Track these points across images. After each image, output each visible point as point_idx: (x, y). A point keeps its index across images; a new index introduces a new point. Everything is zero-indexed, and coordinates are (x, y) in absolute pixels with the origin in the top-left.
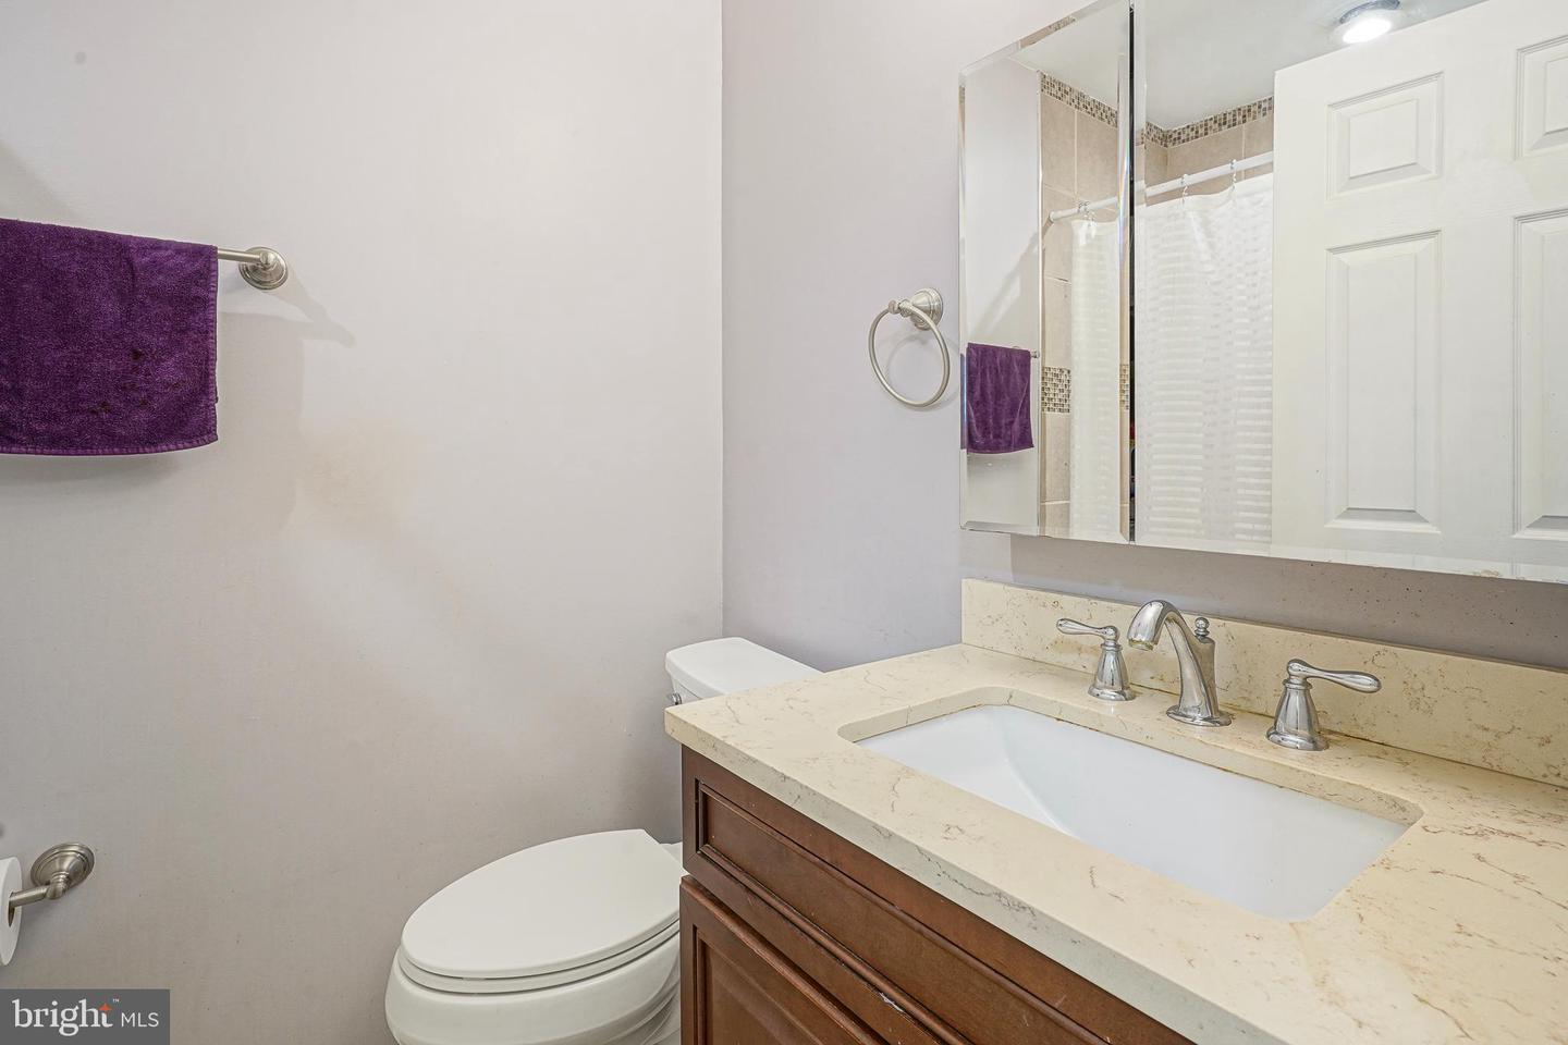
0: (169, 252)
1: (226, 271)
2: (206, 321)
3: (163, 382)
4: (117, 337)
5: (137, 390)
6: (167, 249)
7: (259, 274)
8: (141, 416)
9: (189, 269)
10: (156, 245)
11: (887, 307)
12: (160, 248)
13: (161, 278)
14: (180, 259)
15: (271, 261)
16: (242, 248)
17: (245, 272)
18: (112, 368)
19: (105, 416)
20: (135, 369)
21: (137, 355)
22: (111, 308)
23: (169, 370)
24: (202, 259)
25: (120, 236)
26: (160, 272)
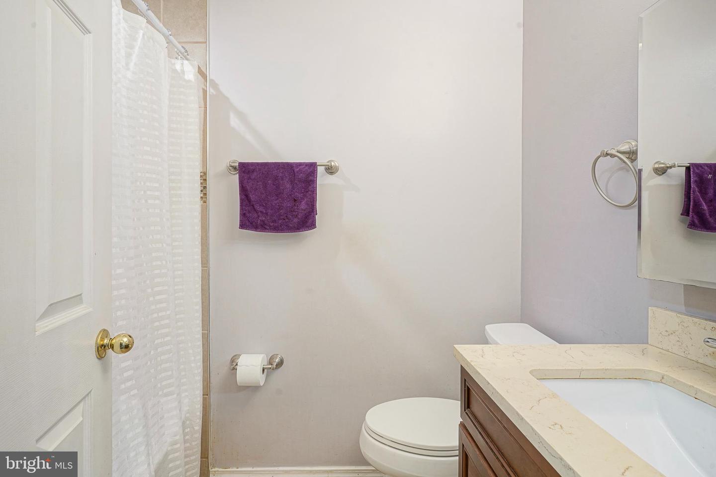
0: (304, 166)
1: (320, 170)
2: (313, 187)
3: (302, 209)
4: (290, 195)
5: (295, 212)
6: (303, 165)
7: (331, 170)
8: (296, 220)
9: (309, 171)
10: (300, 164)
11: (599, 154)
12: (301, 165)
13: (301, 175)
14: (307, 168)
15: (332, 165)
16: (325, 162)
17: (326, 169)
18: (289, 205)
19: (287, 220)
20: (295, 205)
21: (295, 200)
22: (288, 186)
23: (303, 205)
24: (312, 167)
25: (291, 163)
26: (301, 173)
